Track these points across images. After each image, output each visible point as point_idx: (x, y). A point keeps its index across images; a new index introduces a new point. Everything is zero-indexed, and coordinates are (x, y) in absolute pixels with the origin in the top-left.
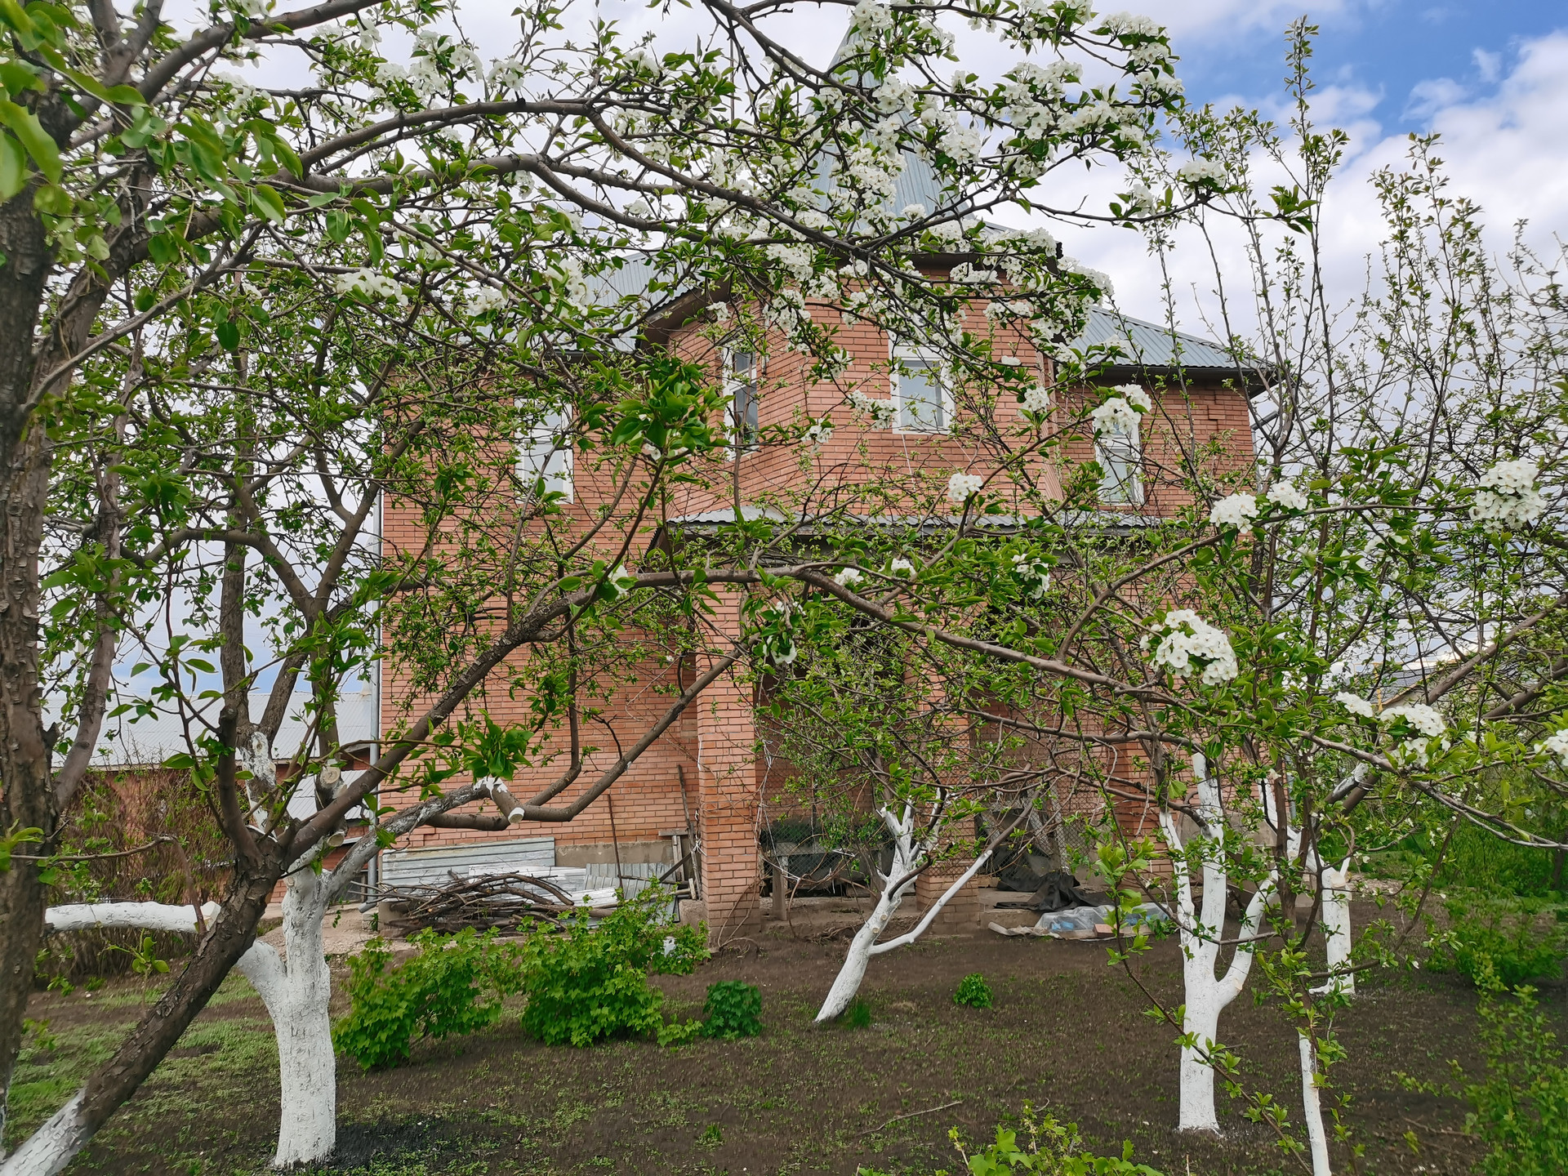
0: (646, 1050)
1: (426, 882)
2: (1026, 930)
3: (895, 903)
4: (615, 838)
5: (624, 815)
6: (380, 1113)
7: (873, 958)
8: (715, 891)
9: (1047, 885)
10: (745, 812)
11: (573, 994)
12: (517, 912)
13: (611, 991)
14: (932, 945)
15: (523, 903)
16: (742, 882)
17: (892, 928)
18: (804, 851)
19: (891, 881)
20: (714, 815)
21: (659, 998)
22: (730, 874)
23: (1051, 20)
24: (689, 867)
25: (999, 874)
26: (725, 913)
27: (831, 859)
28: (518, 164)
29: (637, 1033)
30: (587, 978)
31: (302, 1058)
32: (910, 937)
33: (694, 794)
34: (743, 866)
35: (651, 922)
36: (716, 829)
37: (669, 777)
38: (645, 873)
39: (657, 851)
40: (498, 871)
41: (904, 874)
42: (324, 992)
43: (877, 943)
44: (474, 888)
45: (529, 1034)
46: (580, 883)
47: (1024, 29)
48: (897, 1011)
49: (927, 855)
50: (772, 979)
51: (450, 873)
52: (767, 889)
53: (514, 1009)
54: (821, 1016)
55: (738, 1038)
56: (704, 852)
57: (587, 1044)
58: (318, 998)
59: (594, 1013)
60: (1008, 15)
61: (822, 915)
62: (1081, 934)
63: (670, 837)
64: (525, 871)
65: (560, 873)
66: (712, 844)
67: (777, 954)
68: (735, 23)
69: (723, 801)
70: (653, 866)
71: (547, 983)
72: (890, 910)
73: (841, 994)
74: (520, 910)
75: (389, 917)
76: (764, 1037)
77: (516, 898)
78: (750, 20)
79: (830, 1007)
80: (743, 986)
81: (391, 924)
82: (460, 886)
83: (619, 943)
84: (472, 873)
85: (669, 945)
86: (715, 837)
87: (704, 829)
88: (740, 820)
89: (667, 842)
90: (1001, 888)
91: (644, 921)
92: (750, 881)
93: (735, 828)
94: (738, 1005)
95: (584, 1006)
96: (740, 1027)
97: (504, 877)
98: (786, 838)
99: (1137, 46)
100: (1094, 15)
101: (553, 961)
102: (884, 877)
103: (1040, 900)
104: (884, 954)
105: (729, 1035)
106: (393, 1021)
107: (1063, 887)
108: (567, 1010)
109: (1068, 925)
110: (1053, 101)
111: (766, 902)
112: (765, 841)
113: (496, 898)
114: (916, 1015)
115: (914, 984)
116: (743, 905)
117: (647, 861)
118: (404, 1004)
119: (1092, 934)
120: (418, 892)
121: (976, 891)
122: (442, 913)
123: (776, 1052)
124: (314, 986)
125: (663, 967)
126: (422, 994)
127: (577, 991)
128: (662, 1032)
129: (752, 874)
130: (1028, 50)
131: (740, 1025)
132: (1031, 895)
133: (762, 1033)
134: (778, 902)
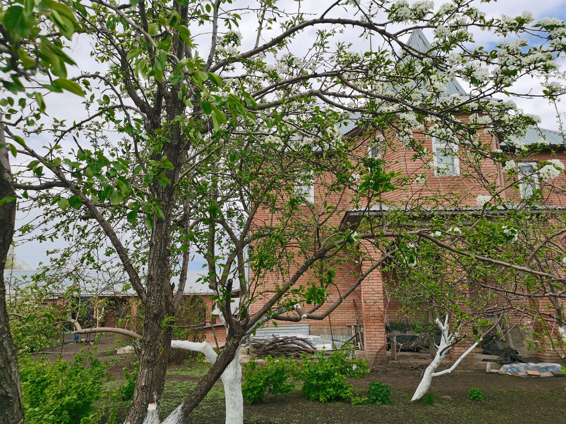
0: (347, 405)
1: (265, 338)
2: (496, 371)
3: (442, 357)
4: (330, 325)
5: (334, 317)
6: (256, 419)
7: (434, 378)
8: (369, 348)
9: (504, 353)
10: (380, 318)
11: (320, 382)
12: (296, 351)
13: (333, 382)
14: (457, 374)
15: (298, 348)
16: (379, 345)
17: (441, 367)
18: (403, 334)
19: (441, 348)
20: (368, 318)
21: (351, 387)
22: (375, 341)
23: (515, 24)
24: (358, 338)
25: (483, 348)
26: (373, 356)
27: (413, 338)
28: (312, 93)
29: (343, 399)
30: (325, 377)
31: (233, 398)
32: (449, 371)
33: (359, 311)
34: (379, 339)
35: (347, 358)
36: (369, 324)
37: (350, 304)
38: (342, 339)
39: (346, 331)
40: (290, 335)
41: (446, 346)
42: (240, 375)
43: (435, 372)
44: (281, 341)
45: (304, 396)
46: (318, 341)
47: (504, 29)
48: (444, 399)
49: (455, 339)
50: (393, 382)
51: (273, 335)
52: (389, 348)
53: (299, 386)
54: (414, 399)
55: (382, 404)
56: (365, 332)
57: (325, 402)
58: (238, 377)
59: (328, 390)
60: (497, 25)
61: (412, 360)
62: (521, 374)
63: (351, 326)
64: (299, 336)
65: (311, 338)
66: (368, 330)
67: (394, 373)
68: (391, 39)
69: (371, 314)
70: (345, 337)
71: (311, 378)
72: (440, 359)
73: (421, 391)
74: (298, 350)
75: (253, 350)
76: (391, 405)
77: (296, 346)
78: (397, 38)
79: (417, 396)
80: (383, 384)
81: (254, 352)
82: (277, 340)
83: (336, 366)
84: (280, 336)
85: (354, 367)
86: (368, 327)
87: (364, 324)
88: (378, 321)
89: (349, 328)
90: (484, 353)
91: (345, 357)
92: (383, 345)
93: (376, 324)
94: (381, 392)
95: (324, 387)
96: (382, 400)
97: (292, 338)
98: (396, 329)
99: (552, 29)
100: (533, 20)
101: (312, 370)
102: (437, 346)
103: (502, 359)
104: (437, 377)
105: (378, 403)
106: (259, 387)
107: (512, 354)
108: (318, 388)
109: (515, 370)
110: (517, 54)
111: (389, 353)
112: (387, 329)
113: (289, 345)
114: (452, 401)
115: (450, 389)
116: (380, 353)
117: (342, 335)
118: (262, 381)
119: (526, 374)
120: (263, 341)
121: (474, 354)
122: (271, 349)
123: (397, 411)
124: (236, 373)
125: (352, 375)
126: (268, 378)
127: (321, 381)
128: (353, 400)
129: (383, 342)
130: (505, 35)
131: (382, 399)
132: (498, 357)
133: (391, 403)
134: (393, 353)
